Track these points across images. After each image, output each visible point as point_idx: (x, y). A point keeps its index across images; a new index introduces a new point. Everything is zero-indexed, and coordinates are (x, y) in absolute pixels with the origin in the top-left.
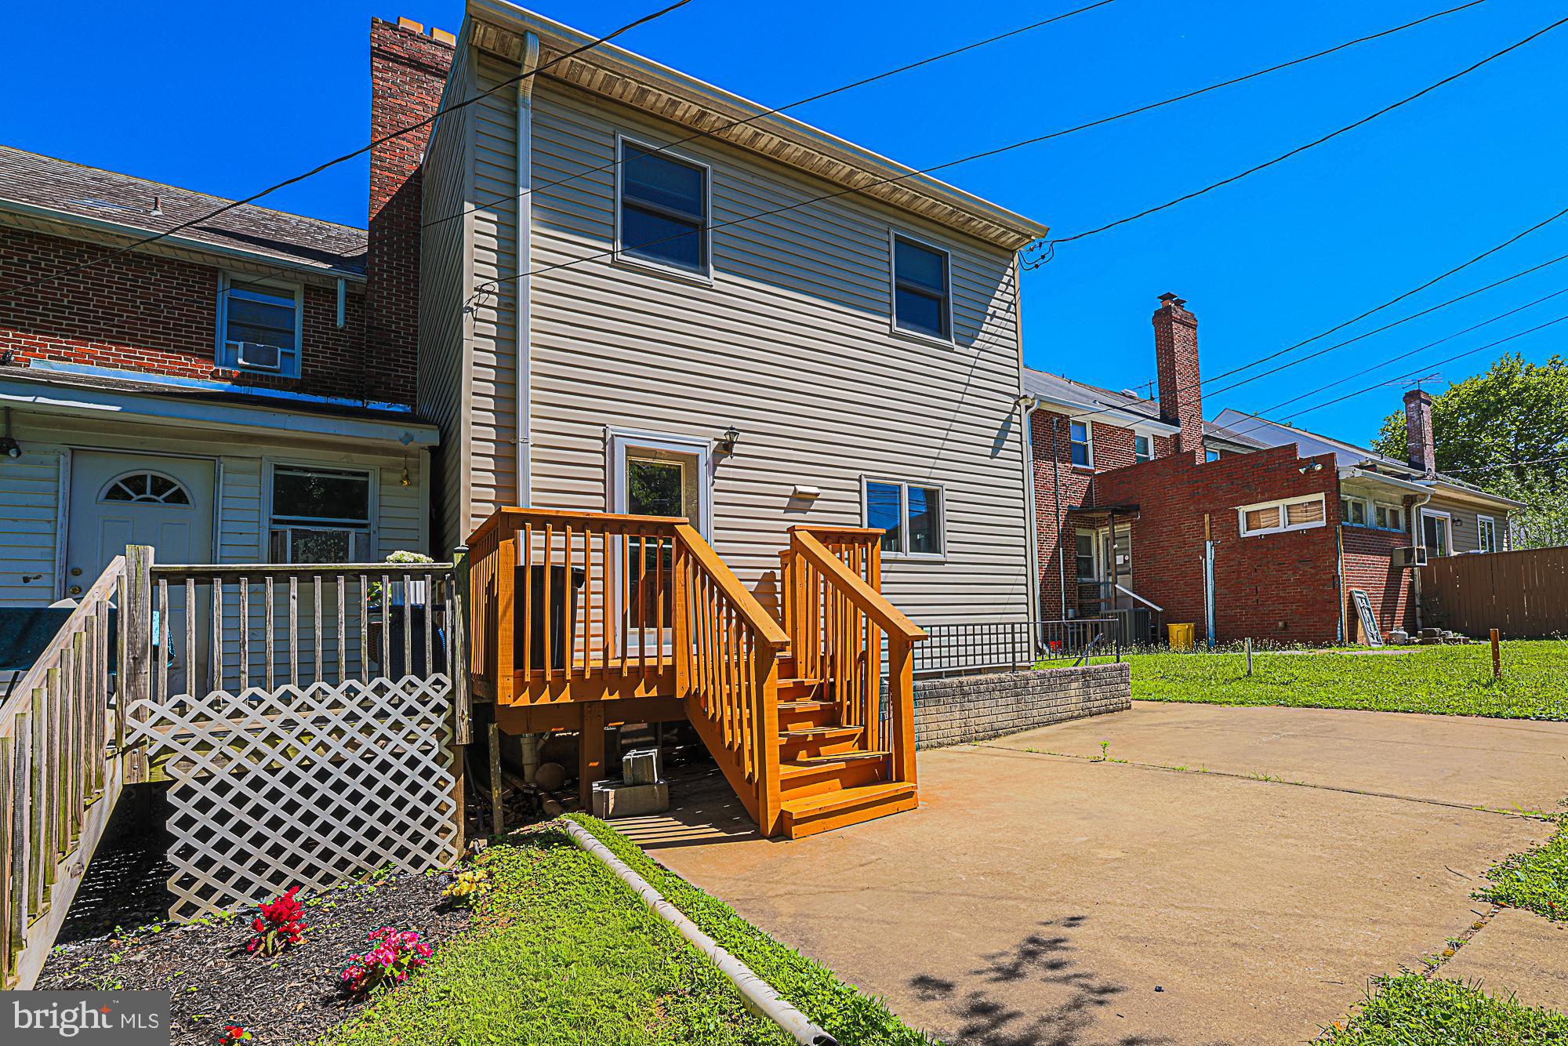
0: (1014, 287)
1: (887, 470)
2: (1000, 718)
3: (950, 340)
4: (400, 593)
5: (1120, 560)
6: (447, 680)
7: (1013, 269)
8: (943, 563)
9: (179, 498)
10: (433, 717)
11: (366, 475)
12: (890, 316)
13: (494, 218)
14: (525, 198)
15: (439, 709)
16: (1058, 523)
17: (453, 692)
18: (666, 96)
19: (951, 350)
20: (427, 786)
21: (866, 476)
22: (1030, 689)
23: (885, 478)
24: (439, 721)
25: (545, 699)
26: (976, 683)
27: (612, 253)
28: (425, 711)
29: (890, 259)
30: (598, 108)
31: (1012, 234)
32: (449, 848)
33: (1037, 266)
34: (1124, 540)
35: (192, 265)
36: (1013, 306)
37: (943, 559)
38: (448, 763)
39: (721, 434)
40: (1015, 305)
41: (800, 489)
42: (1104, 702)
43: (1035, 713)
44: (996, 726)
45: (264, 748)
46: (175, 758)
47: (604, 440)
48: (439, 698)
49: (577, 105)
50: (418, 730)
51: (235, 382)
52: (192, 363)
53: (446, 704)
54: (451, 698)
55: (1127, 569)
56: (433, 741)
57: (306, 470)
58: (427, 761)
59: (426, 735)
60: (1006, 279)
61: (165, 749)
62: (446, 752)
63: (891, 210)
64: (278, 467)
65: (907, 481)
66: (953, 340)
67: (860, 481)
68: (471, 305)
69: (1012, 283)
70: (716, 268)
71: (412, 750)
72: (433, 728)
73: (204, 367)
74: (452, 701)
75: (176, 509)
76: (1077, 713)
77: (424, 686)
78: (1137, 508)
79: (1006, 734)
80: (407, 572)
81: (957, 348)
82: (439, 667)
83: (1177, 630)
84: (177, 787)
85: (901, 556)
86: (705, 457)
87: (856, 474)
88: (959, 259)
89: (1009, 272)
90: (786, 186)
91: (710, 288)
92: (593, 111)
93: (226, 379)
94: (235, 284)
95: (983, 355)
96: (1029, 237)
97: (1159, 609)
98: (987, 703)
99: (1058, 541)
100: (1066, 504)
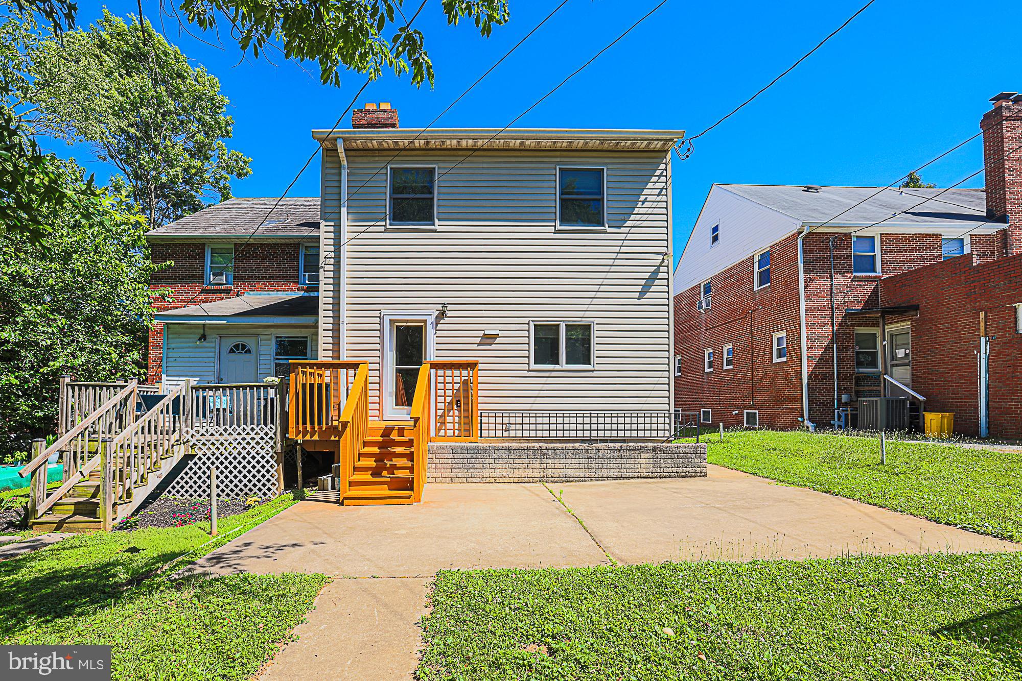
0: (666, 176)
1: (547, 316)
2: (573, 471)
3: (604, 226)
4: (266, 394)
5: (901, 353)
6: (274, 428)
7: (665, 164)
8: (592, 371)
9: (249, 351)
10: (269, 441)
11: (307, 337)
12: (555, 220)
13: (333, 224)
14: (344, 211)
15: (271, 438)
16: (833, 324)
17: (276, 432)
18: (406, 141)
19: (605, 232)
20: (268, 466)
21: (533, 321)
22: (601, 456)
23: (547, 321)
24: (272, 443)
25: (308, 437)
26: (553, 449)
27: (385, 226)
28: (267, 438)
29: (556, 185)
30: (379, 156)
31: (656, 142)
32: (276, 491)
33: (688, 156)
34: (905, 336)
35: (291, 244)
36: (664, 191)
37: (593, 369)
38: (275, 459)
39: (440, 307)
40: (666, 189)
41: (486, 332)
42: (674, 470)
43: (603, 471)
44: (568, 475)
45: (220, 446)
46: (197, 447)
47: (380, 317)
48: (271, 434)
49: (369, 159)
50: (265, 445)
51: (306, 291)
52: (290, 285)
53: (274, 436)
54: (275, 434)
55: (907, 361)
56: (270, 450)
57: (298, 337)
58: (268, 457)
59: (267, 448)
60: (658, 173)
61: (194, 444)
62: (275, 455)
63: (558, 154)
64: (277, 337)
65: (564, 321)
66: (607, 225)
67: (528, 324)
68: (323, 265)
69: (664, 174)
70: (439, 220)
71: (263, 453)
72: (270, 445)
73: (295, 286)
74: (276, 435)
75: (248, 355)
76: (646, 475)
77: (266, 429)
78: (916, 308)
79: (576, 481)
80: (269, 386)
81: (609, 230)
82: (272, 423)
83: (932, 419)
84: (197, 457)
85: (557, 367)
86: (431, 320)
87: (526, 320)
88: (612, 170)
89: (662, 166)
90: (483, 162)
91: (436, 231)
92: (377, 159)
93: (302, 290)
94: (306, 248)
95: (633, 230)
96: (672, 140)
97: (921, 398)
98: (562, 461)
99: (832, 339)
100: (843, 308)
